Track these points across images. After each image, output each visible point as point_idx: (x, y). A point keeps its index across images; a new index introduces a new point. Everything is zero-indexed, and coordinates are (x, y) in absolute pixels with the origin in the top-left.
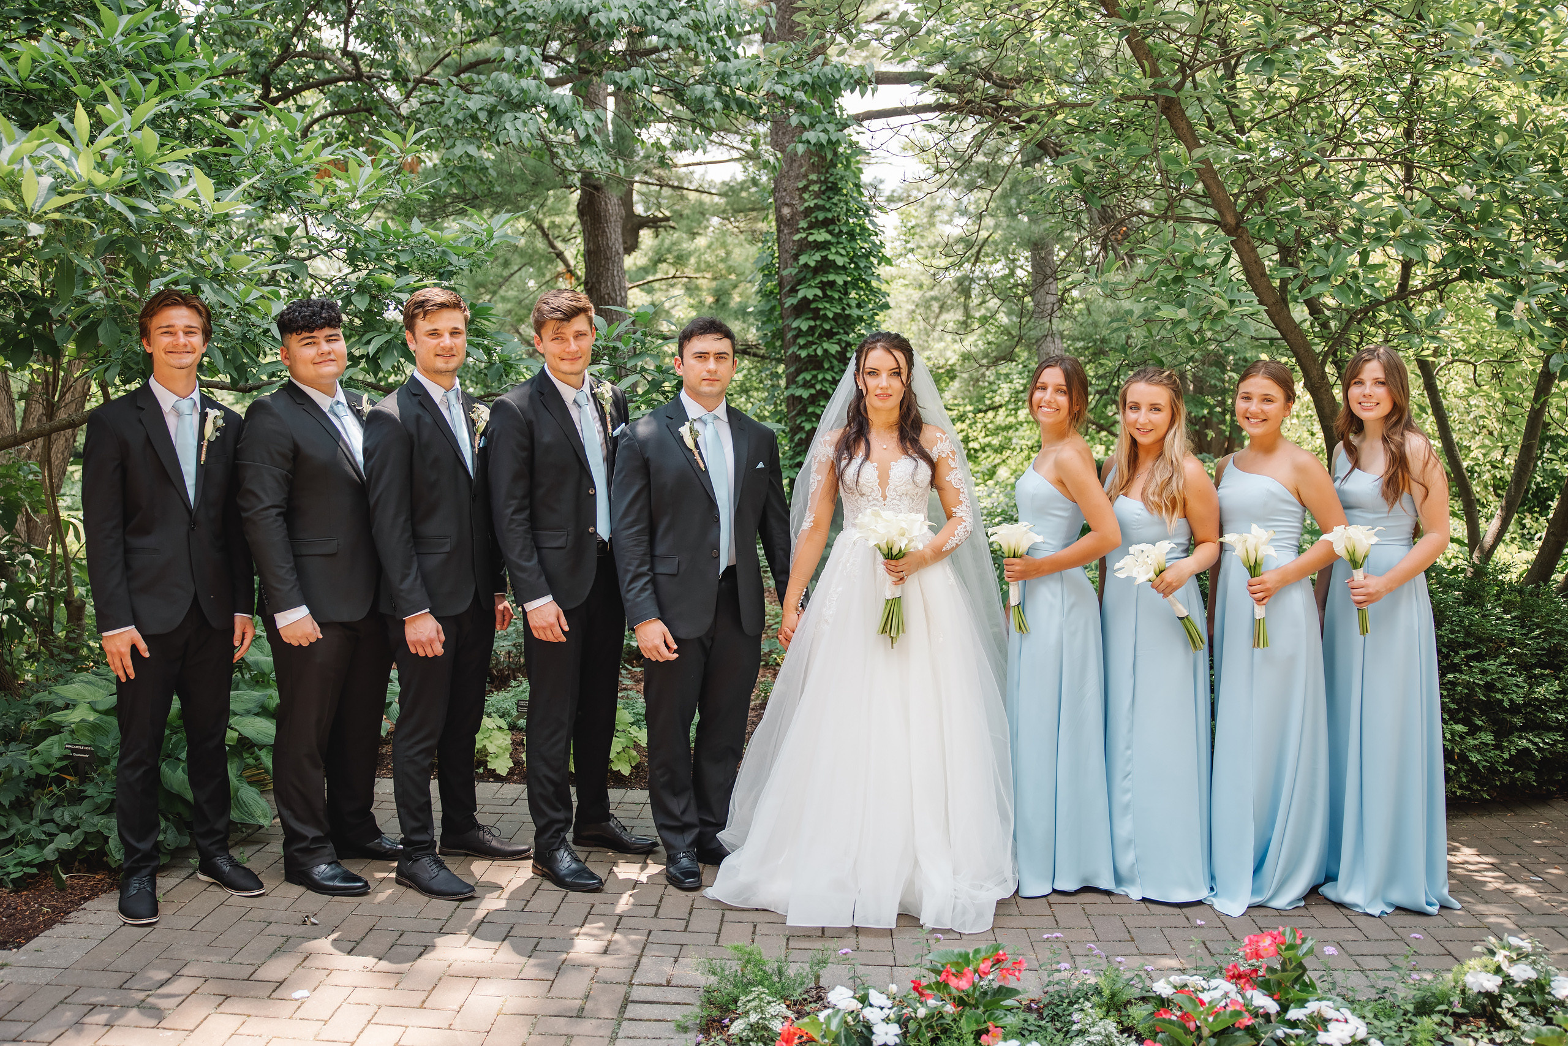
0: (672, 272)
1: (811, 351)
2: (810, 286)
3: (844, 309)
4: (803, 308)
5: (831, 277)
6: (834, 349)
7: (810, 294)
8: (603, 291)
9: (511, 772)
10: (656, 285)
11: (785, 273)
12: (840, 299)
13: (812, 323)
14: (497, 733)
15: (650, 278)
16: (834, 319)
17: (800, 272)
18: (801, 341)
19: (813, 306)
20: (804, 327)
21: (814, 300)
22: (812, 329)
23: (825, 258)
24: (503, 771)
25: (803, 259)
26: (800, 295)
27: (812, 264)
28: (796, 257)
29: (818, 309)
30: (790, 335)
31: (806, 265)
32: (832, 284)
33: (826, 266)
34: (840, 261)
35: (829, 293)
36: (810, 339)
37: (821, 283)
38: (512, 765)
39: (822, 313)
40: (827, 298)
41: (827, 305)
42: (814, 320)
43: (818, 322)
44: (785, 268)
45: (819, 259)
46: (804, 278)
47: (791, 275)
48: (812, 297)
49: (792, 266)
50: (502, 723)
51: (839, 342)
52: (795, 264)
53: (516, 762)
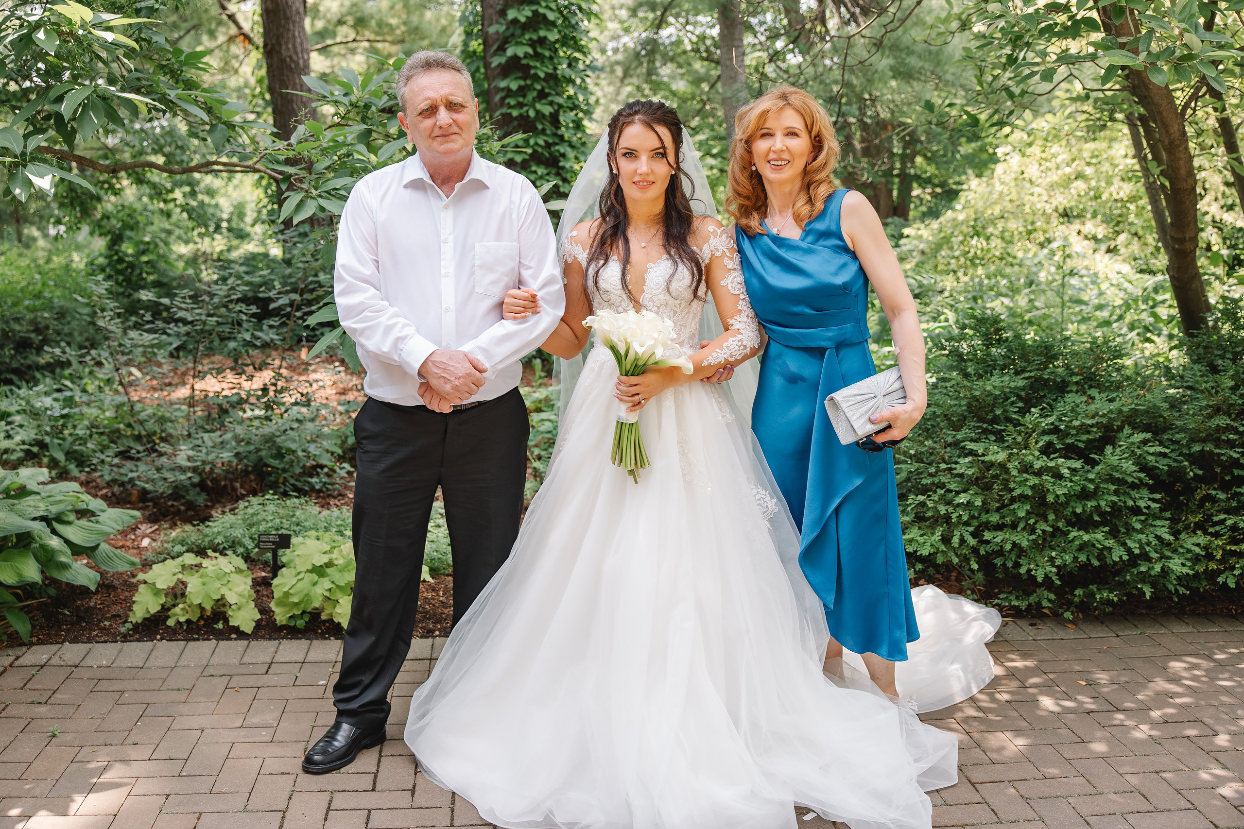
0: (352, 35)
1: (522, 112)
2: (519, 43)
3: (555, 69)
4: (514, 66)
5: (542, 33)
6: (547, 110)
7: (520, 51)
8: (284, 53)
9: (258, 624)
10: (335, 49)
11: (492, 30)
12: (551, 58)
13: (522, 83)
14: (236, 578)
15: (328, 42)
16: (544, 80)
17: (507, 29)
18: (513, 102)
19: (523, 64)
20: (514, 86)
21: (525, 58)
22: (522, 92)
23: (535, 12)
24: (248, 628)
25: (512, 14)
26: (510, 52)
27: (523, 20)
28: (503, 13)
29: (528, 68)
30: (497, 98)
31: (515, 21)
32: (542, 41)
33: (538, 21)
34: (551, 16)
35: (539, 50)
36: (521, 99)
37: (530, 39)
38: (259, 616)
39: (532, 72)
40: (537, 56)
41: (538, 65)
42: (525, 79)
43: (529, 82)
44: (490, 25)
45: (530, 14)
46: (513, 35)
47: (497, 32)
48: (521, 55)
49: (497, 22)
50: (240, 563)
51: (551, 103)
52: (501, 20)
53: (262, 611)
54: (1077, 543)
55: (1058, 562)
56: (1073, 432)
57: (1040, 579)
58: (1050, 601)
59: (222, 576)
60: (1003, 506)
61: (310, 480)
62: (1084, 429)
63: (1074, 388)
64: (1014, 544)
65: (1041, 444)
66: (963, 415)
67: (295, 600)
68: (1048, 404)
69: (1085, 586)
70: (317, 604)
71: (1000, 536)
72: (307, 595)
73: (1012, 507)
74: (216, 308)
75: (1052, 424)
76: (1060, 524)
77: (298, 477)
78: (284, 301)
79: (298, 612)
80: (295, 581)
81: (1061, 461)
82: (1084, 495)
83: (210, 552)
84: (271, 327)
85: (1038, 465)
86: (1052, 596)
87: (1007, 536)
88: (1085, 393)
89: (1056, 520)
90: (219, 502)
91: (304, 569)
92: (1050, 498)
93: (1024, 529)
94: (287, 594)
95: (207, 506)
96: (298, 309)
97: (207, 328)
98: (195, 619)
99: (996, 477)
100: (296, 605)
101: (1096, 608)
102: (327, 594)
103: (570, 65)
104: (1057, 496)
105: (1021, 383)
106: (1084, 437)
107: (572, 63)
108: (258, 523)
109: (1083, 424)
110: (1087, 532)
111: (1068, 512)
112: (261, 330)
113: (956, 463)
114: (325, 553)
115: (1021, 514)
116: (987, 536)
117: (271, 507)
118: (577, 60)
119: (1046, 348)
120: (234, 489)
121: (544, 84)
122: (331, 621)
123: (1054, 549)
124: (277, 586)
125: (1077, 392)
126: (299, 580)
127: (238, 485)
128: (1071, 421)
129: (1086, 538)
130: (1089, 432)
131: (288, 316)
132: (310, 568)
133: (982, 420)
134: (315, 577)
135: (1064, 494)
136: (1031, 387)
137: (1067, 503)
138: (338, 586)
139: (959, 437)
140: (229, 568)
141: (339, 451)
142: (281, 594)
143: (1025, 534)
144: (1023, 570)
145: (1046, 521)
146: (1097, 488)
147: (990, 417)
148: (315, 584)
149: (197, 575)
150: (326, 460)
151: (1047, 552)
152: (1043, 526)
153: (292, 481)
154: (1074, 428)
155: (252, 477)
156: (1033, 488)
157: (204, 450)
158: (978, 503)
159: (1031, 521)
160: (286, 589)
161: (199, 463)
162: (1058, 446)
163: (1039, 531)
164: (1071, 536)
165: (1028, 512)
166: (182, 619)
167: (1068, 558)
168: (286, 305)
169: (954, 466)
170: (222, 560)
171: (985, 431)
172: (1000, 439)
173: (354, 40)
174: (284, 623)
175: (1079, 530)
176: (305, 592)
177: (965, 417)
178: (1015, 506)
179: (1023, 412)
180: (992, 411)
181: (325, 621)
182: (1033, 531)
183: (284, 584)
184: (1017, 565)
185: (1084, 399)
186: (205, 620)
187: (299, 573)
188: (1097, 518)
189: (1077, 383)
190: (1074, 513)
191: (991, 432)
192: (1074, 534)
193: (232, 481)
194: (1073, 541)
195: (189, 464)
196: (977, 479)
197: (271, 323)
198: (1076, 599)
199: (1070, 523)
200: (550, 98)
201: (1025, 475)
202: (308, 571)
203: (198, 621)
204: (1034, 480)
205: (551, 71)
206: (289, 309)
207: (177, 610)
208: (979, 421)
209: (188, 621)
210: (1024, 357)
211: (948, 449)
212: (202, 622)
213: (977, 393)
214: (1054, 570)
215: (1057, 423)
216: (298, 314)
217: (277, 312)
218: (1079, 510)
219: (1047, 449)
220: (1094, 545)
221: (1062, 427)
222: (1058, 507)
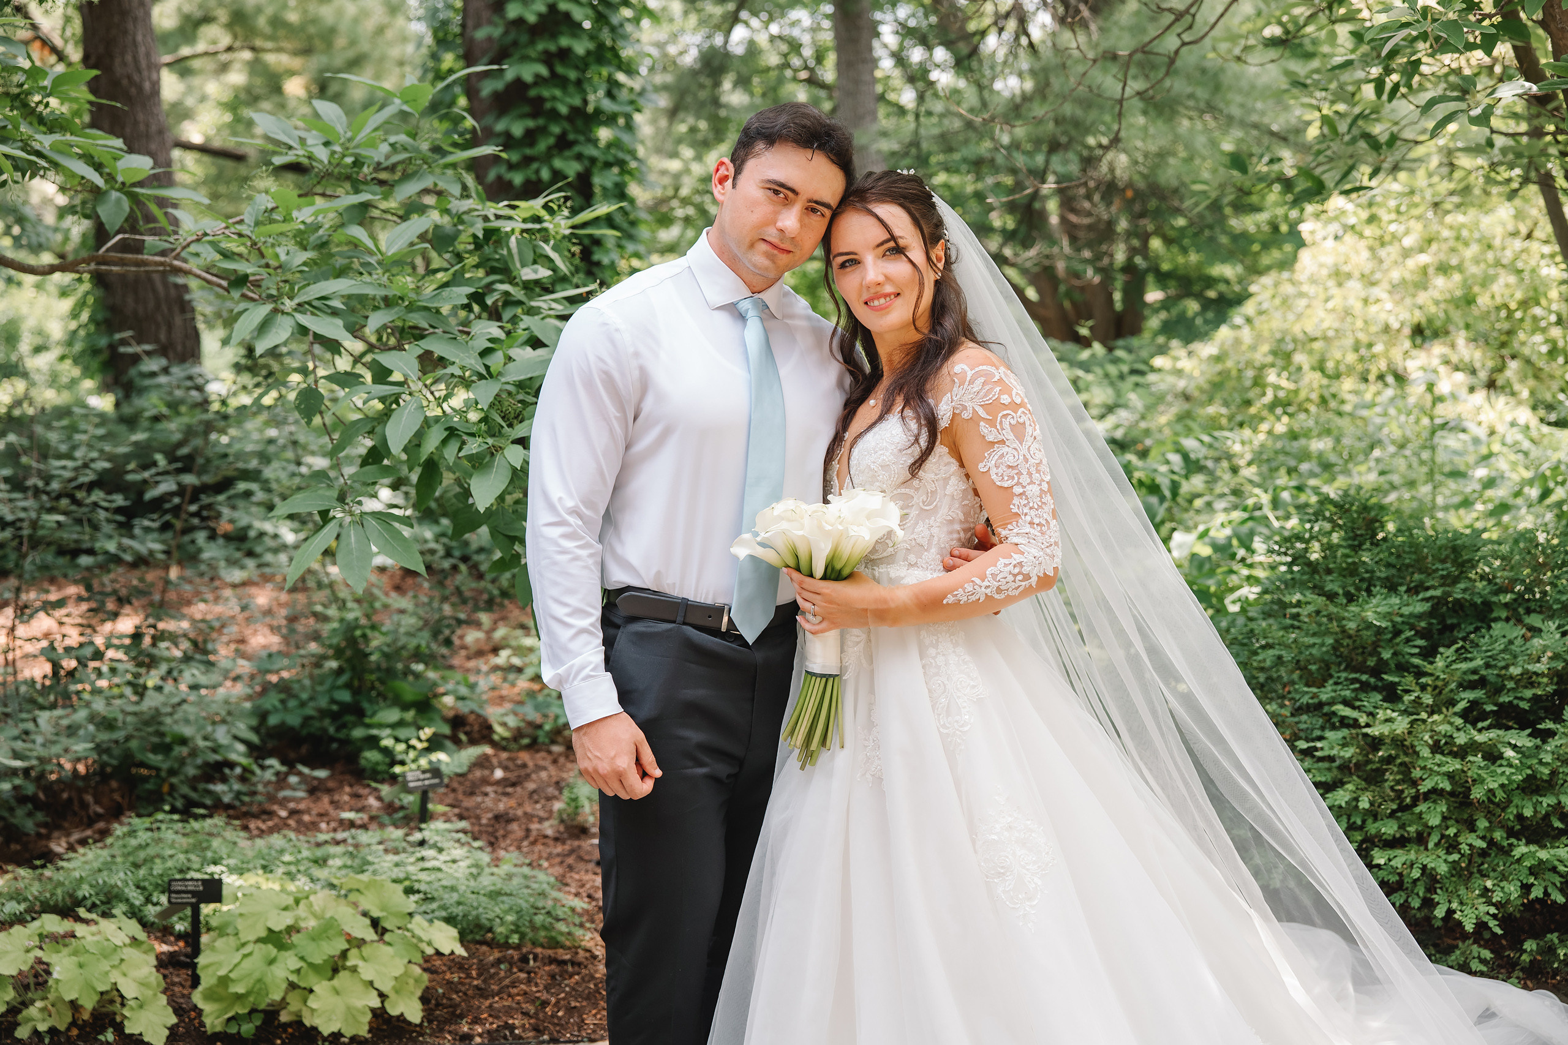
0: (226, 40)
1: (530, 173)
2: (525, 59)
3: (585, 100)
4: (517, 97)
5: (564, 42)
6: (571, 167)
7: (529, 71)
8: (119, 70)
10: (196, 64)
11: (481, 34)
13: (531, 123)
14: (132, 955)
15: (185, 51)
16: (566, 118)
17: (506, 33)
19: (533, 93)
20: (518, 129)
21: (535, 84)
22: (531, 136)
23: (553, 8)
25: (513, 11)
26: (510, 73)
27: (532, 18)
28: (498, 8)
29: (540, 100)
31: (520, 22)
32: (564, 54)
35: (560, 70)
36: (528, 151)
37: (546, 52)
38: (174, 1020)
39: (548, 105)
40: (557, 80)
41: (557, 93)
42: (534, 115)
43: (541, 122)
44: (477, 26)
45: (543, 9)
46: (515, 43)
47: (489, 39)
48: (528, 77)
49: (490, 22)
50: (134, 927)
51: (579, 157)
52: (496, 19)
53: (178, 1011)
54: (1527, 864)
55: (1497, 897)
56: (1510, 685)
57: (1469, 927)
58: (1483, 961)
59: (109, 951)
60: (1403, 808)
61: (212, 787)
62: (1529, 679)
63: (1504, 615)
64: (1424, 868)
65: (1462, 705)
66: (1323, 660)
67: (240, 989)
68: (1464, 639)
69: (1537, 935)
70: (277, 996)
71: (1400, 858)
72: (259, 981)
73: (1417, 810)
74: (58, 497)
75: (1474, 672)
76: (1498, 835)
77: (193, 783)
78: (167, 486)
79: (243, 1010)
80: (238, 957)
81: (1493, 734)
82: (1532, 786)
83: (82, 912)
84: (147, 530)
85: (1461, 739)
86: (1487, 954)
87: (1412, 856)
88: (1519, 621)
89: (1490, 829)
90: (58, 827)
91: (252, 937)
92: (1477, 793)
93: (1437, 845)
94: (224, 981)
95: (39, 835)
96: (194, 499)
97: (41, 533)
98: (62, 1027)
99: (1389, 760)
100: (239, 997)
101: (1556, 972)
102: (293, 978)
103: (610, 95)
104: (1491, 791)
105: (1420, 608)
106: (1528, 693)
107: (612, 89)
108: (149, 860)
109: (1526, 672)
110: (1543, 847)
111: (1511, 813)
112: (132, 537)
113: (1320, 738)
114: (286, 909)
115: (1434, 821)
116: (1380, 857)
117: (168, 835)
118: (618, 85)
119: (1456, 550)
120: (84, 806)
121: (566, 125)
122: (299, 1023)
123: (1487, 876)
124: (207, 967)
125: (1507, 620)
126: (245, 956)
127: (89, 798)
128: (1506, 667)
129: (1543, 855)
130: (1532, 685)
131: (176, 510)
132: (263, 933)
133: (1361, 669)
134: (272, 950)
135: (1502, 786)
136: (1431, 614)
137: (1509, 801)
138: (311, 965)
139: (1324, 697)
140: (120, 939)
141: (254, 738)
142: (213, 981)
143: (1441, 852)
144: (1440, 912)
145: (1472, 829)
146: (1554, 773)
147: (1371, 662)
148: (272, 962)
149: (65, 951)
150: (238, 754)
151: (1478, 882)
152: (1472, 841)
153: (185, 790)
154: (1511, 678)
155: (114, 784)
156: (1450, 776)
157: (39, 740)
158: (1364, 804)
159: (1451, 831)
160: (222, 972)
161: (34, 762)
162: (1489, 708)
163: (1464, 848)
164: (1517, 852)
165: (1445, 818)
166: (42, 1027)
167: (1513, 890)
168: (172, 494)
169: (1319, 745)
170: (107, 926)
171: (1365, 687)
172: (1392, 695)
173: (229, 49)
174: (218, 1029)
175: (1527, 844)
176: (257, 975)
177: (1327, 666)
178: (1422, 807)
179: (1429, 654)
180: (1375, 652)
181: (286, 1025)
182: (1452, 846)
183: (219, 964)
184: (1429, 904)
185: (1520, 631)
186: (80, 1028)
187: (244, 945)
188: (1558, 824)
189: (1506, 605)
190: (1520, 817)
191: (1375, 688)
192: (1521, 849)
193: (80, 791)
194: (1519, 861)
195: (18, 764)
196: (1357, 765)
197: (146, 523)
198: (1525, 958)
199: (1511, 833)
200: (577, 149)
201: (1438, 757)
202: (259, 940)
203: (68, 1029)
204: (1454, 765)
205: (577, 101)
206: (176, 500)
207: (33, 1011)
208: (1355, 670)
209: (52, 1031)
210: (1420, 565)
211: (1304, 717)
212: (75, 1032)
213: (1351, 626)
214: (1493, 910)
215: (1483, 672)
216: (193, 508)
217: (157, 504)
218: (1528, 812)
219: (1472, 715)
220: (1554, 869)
221: (1492, 679)
222: (1492, 807)
